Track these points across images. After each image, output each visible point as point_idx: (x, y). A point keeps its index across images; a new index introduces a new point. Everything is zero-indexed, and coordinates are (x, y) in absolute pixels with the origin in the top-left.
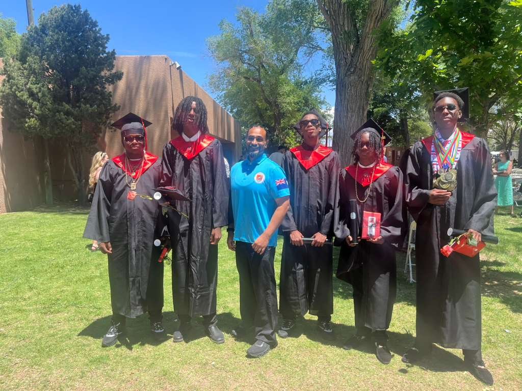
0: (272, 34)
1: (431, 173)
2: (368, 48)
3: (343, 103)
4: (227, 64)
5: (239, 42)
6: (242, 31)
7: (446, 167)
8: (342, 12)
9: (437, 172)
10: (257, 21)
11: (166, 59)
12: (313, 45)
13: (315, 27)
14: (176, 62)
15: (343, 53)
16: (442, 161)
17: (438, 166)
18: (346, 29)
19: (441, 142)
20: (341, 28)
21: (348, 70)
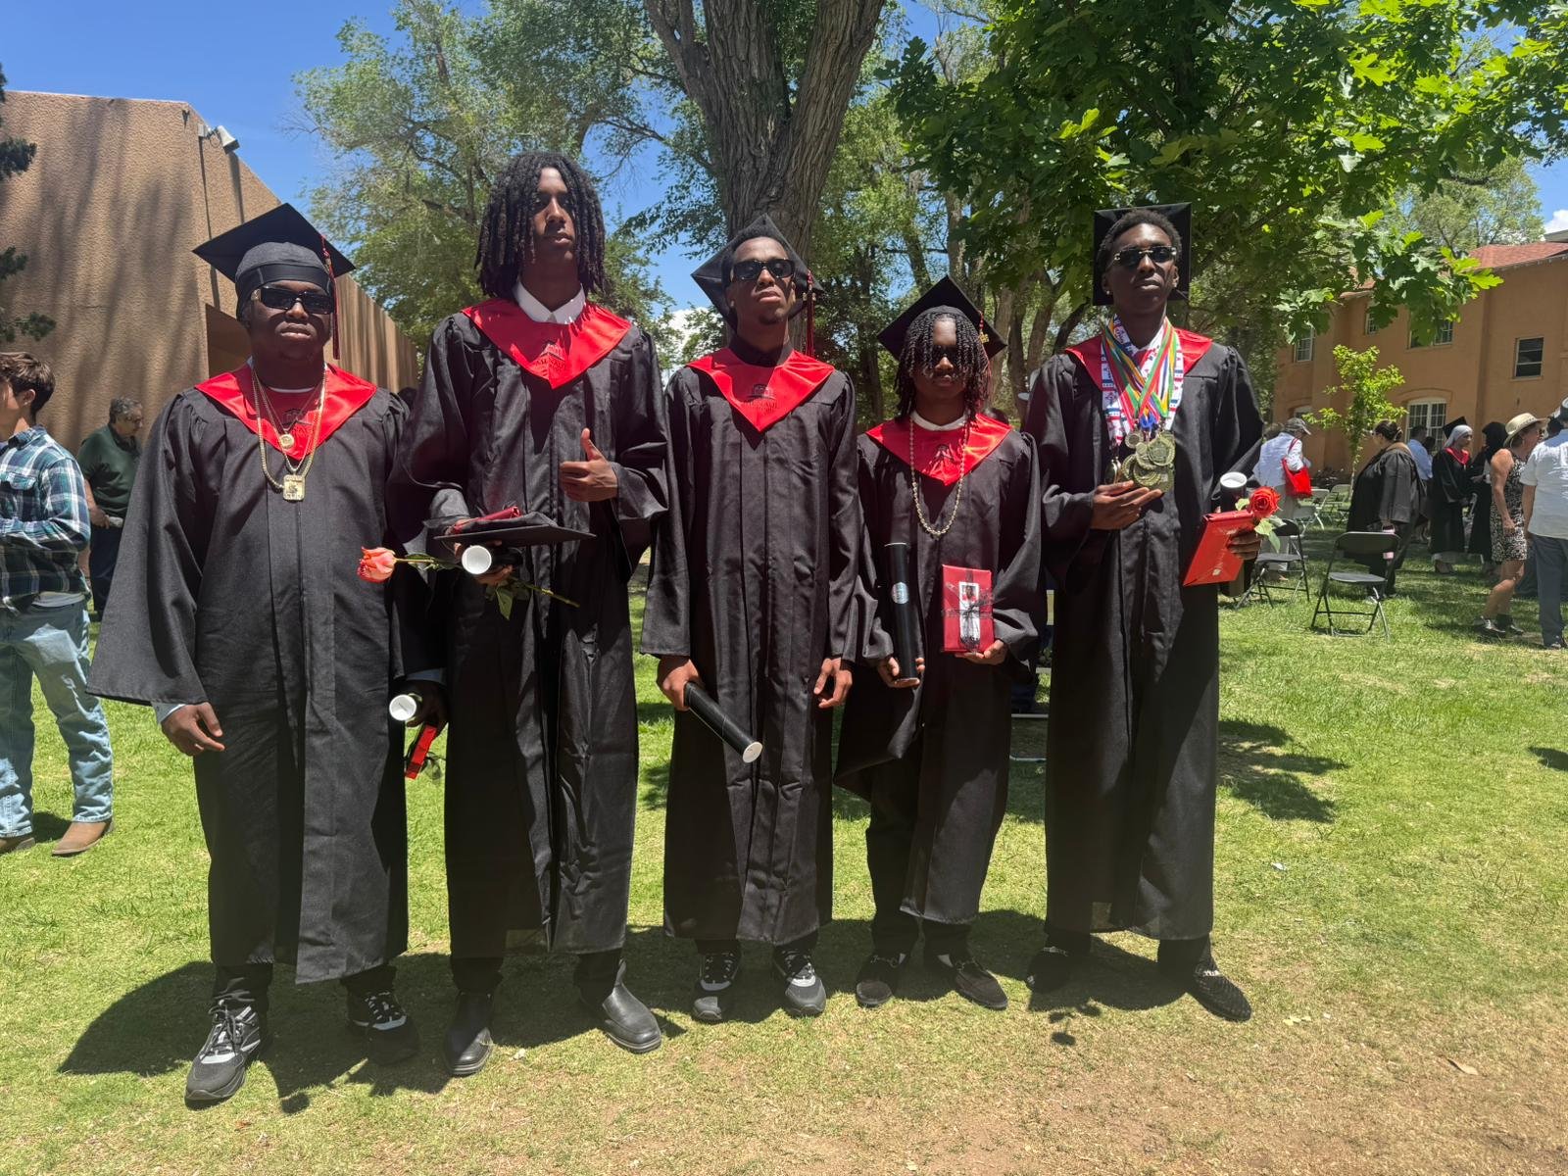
0: (508, 78)
1: (1102, 445)
2: (816, 133)
4: (367, 157)
5: (404, 96)
6: (411, 62)
7: (1148, 426)
8: (742, 24)
9: (1123, 439)
10: (459, 36)
11: (186, 115)
12: (631, 123)
13: (637, 72)
14: (221, 128)
15: (748, 140)
16: (1136, 408)
17: (1126, 424)
18: (756, 72)
19: (1129, 354)
20: (741, 69)
21: (761, 190)
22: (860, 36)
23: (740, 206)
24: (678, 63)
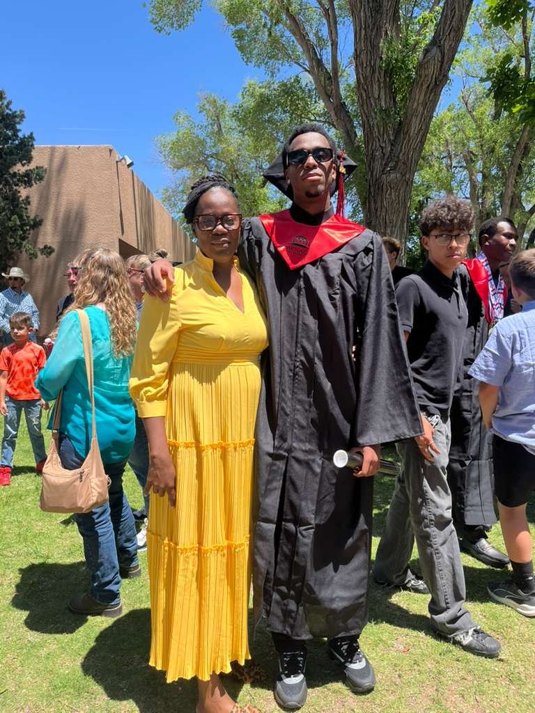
0: (250, 130)
2: (416, 132)
3: (378, 213)
4: (186, 172)
5: (202, 143)
6: (206, 127)
8: (376, 79)
11: (111, 151)
14: (126, 157)
15: (379, 140)
18: (383, 103)
20: (375, 103)
21: (385, 164)
22: (441, 78)
23: (374, 174)
24: (332, 113)
